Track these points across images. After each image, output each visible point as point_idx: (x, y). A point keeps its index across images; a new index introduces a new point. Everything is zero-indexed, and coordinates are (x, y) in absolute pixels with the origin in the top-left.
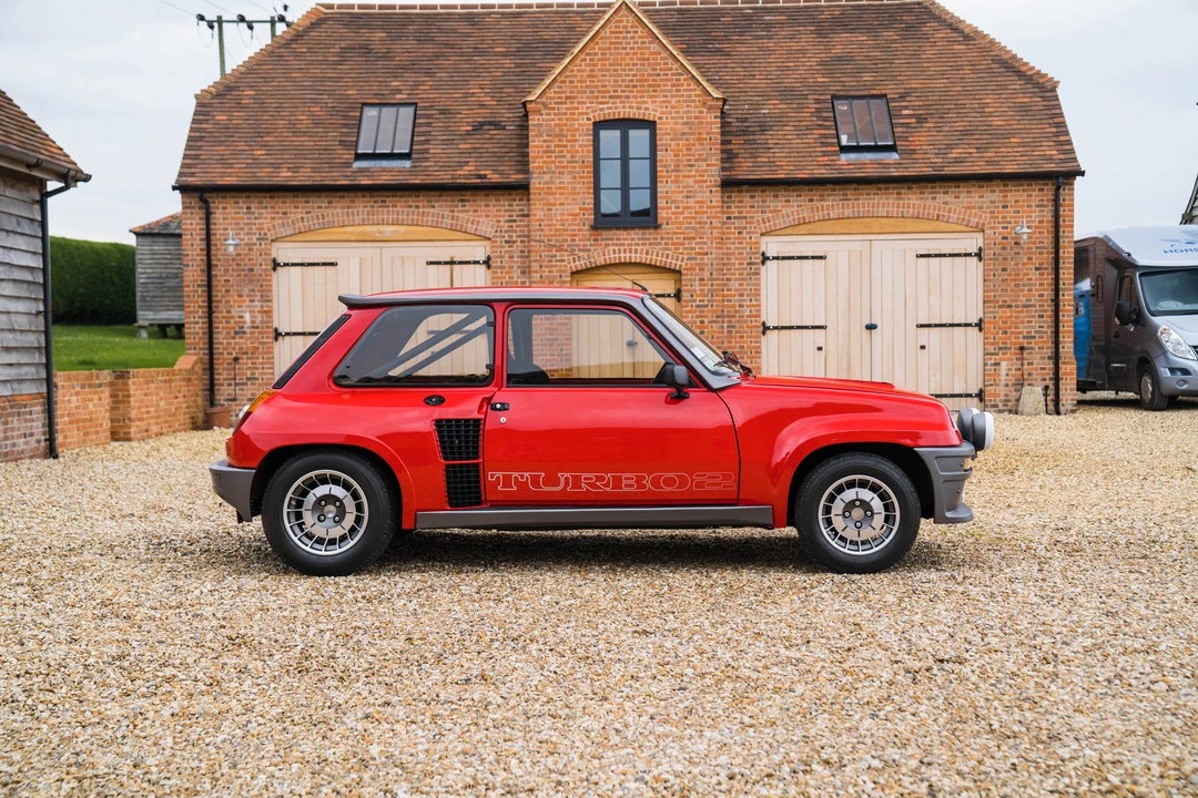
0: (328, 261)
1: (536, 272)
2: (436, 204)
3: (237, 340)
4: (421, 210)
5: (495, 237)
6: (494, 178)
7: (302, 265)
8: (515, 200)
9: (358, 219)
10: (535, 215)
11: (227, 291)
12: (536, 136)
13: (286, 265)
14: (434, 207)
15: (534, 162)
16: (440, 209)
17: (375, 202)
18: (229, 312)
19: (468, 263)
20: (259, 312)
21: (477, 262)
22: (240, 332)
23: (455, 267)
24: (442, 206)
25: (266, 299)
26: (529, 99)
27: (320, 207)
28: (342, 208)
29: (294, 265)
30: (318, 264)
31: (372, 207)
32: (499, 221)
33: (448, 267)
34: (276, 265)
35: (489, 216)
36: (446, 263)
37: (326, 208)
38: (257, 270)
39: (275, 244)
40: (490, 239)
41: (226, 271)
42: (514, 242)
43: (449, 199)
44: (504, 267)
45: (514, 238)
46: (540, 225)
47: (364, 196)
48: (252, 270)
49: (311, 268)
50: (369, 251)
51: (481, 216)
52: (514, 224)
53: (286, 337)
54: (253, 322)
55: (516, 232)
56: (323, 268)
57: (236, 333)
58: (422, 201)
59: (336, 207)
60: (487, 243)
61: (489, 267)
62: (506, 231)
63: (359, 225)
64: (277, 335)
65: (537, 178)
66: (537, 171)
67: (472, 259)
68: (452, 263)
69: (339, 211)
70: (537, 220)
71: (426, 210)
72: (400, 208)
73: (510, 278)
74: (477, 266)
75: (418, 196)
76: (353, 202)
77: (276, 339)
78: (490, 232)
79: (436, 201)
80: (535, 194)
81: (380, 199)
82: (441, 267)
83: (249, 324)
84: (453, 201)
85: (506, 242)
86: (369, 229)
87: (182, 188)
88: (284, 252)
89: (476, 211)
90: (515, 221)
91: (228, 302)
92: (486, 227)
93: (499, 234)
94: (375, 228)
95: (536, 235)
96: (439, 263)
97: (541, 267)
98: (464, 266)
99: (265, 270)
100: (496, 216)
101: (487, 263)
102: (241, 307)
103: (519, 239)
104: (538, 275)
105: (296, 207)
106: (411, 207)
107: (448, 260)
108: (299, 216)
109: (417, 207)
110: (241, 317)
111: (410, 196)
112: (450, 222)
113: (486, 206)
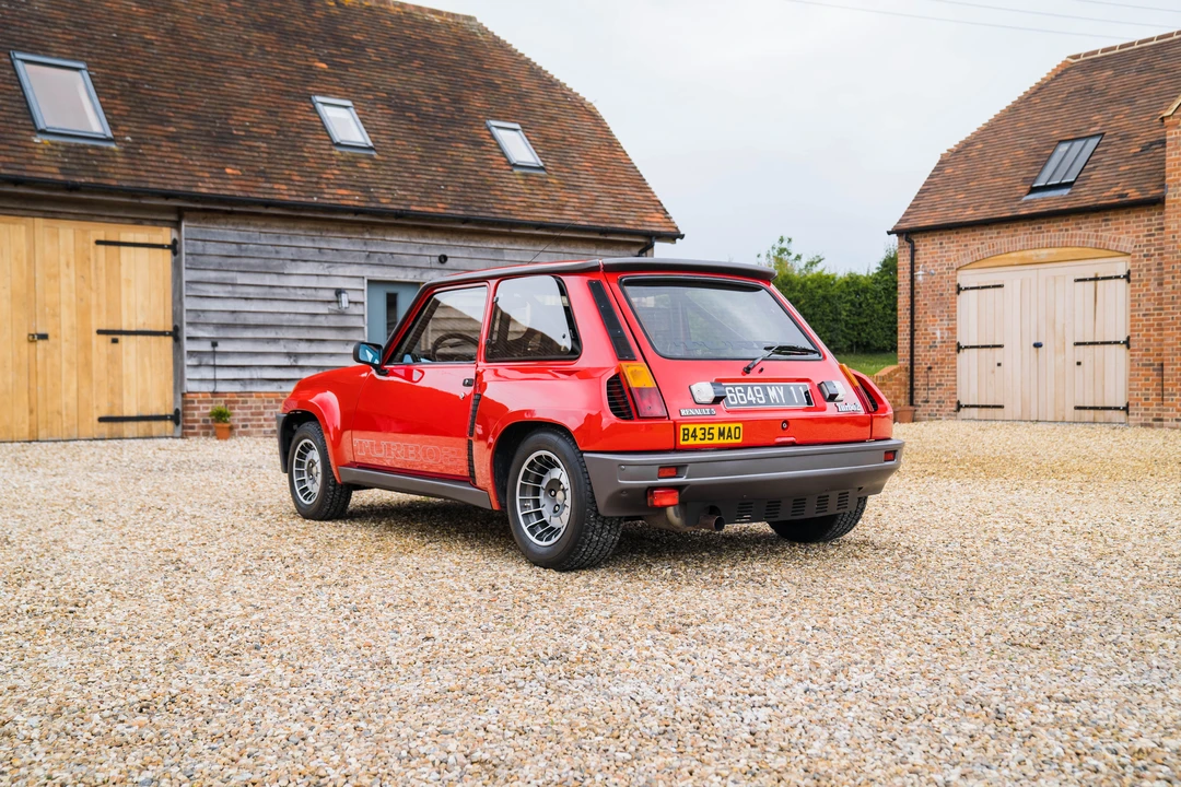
0: (997, 284)
1: (1168, 283)
2: (1083, 226)
3: (931, 353)
4: (1070, 232)
5: (1134, 252)
6: (1134, 195)
7: (978, 288)
8: (1154, 215)
9: (1019, 246)
10: (1169, 227)
11: (926, 313)
12: (1173, 150)
13: (966, 289)
14: (1080, 228)
15: (1170, 176)
16: (1086, 230)
17: (1033, 229)
18: (926, 330)
19: (1110, 278)
20: (947, 329)
21: (1118, 277)
22: (933, 347)
23: (1099, 283)
24: (1087, 227)
25: (952, 318)
26: (1165, 115)
27: (991, 238)
28: (1008, 237)
29: (972, 288)
30: (989, 287)
31: (1031, 233)
32: (1138, 237)
33: (1093, 282)
34: (959, 290)
35: (1128, 232)
36: (1091, 279)
37: (996, 238)
38: (946, 295)
39: (959, 272)
40: (1129, 254)
41: (925, 296)
42: (1152, 255)
43: (1094, 220)
44: (1142, 280)
45: (1152, 252)
46: (1174, 237)
47: (1024, 225)
48: (942, 295)
49: (984, 290)
50: (1029, 273)
51: (1122, 233)
52: (1152, 238)
53: (966, 350)
54: (942, 338)
55: (1154, 245)
56: (993, 290)
57: (931, 347)
58: (1071, 224)
59: (1003, 237)
60: (1128, 258)
61: (1129, 281)
62: (1145, 246)
63: (1020, 250)
64: (959, 348)
65: (1172, 191)
66: (1172, 184)
67: (1113, 274)
68: (1096, 279)
69: (1006, 239)
70: (1171, 232)
71: (1074, 232)
72: (1054, 232)
73: (1147, 290)
74: (1118, 280)
75: (1068, 220)
76: (1016, 231)
77: (958, 351)
78: (1129, 247)
79: (1083, 223)
80: (1170, 206)
81: (1036, 226)
82: (1087, 283)
83: (939, 340)
84: (1098, 221)
85: (1145, 256)
86: (1028, 253)
87: (897, 232)
88: (966, 278)
89: (1117, 229)
90: (1153, 235)
91: (926, 321)
92: (1126, 243)
93: (1138, 248)
94: (1033, 252)
95: (1170, 247)
96: (1085, 280)
97: (1173, 278)
98: (1107, 281)
99: (951, 294)
100: (1135, 232)
101: (1127, 277)
102: (933, 325)
103: (1157, 252)
104: (1171, 286)
105: (974, 240)
106: (1062, 230)
107: (1093, 276)
108: (976, 247)
109: (1067, 230)
110: (934, 334)
111: (1061, 221)
112: (1094, 241)
113: (1127, 223)
